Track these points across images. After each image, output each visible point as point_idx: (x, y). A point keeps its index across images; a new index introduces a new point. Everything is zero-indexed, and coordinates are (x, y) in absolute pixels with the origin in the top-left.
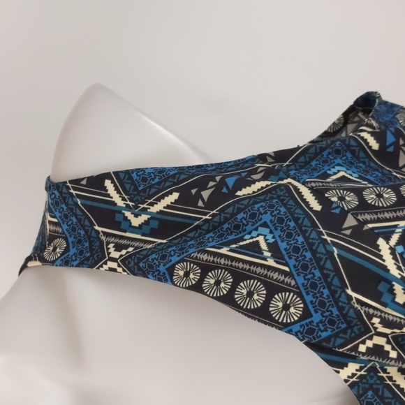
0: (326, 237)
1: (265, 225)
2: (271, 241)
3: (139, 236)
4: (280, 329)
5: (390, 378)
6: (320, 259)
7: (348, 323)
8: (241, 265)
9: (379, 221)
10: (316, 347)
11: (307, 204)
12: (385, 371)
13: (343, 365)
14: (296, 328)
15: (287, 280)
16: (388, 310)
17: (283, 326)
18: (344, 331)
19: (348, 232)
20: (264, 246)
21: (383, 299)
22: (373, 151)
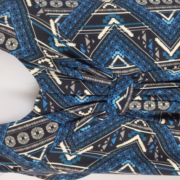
0: (29, 16)
1: (8, 11)
2: (9, 16)
4: (9, 53)
5: (51, 76)
6: (25, 25)
7: (35, 52)
9: (53, 12)
10: (22, 60)
11: (26, 3)
12: (49, 73)
13: (32, 69)
14: (14, 52)
15: (13, 33)
16: (51, 48)
17: (10, 52)
18: (33, 55)
19: (38, 15)
20: (6, 19)
21: (50, 44)
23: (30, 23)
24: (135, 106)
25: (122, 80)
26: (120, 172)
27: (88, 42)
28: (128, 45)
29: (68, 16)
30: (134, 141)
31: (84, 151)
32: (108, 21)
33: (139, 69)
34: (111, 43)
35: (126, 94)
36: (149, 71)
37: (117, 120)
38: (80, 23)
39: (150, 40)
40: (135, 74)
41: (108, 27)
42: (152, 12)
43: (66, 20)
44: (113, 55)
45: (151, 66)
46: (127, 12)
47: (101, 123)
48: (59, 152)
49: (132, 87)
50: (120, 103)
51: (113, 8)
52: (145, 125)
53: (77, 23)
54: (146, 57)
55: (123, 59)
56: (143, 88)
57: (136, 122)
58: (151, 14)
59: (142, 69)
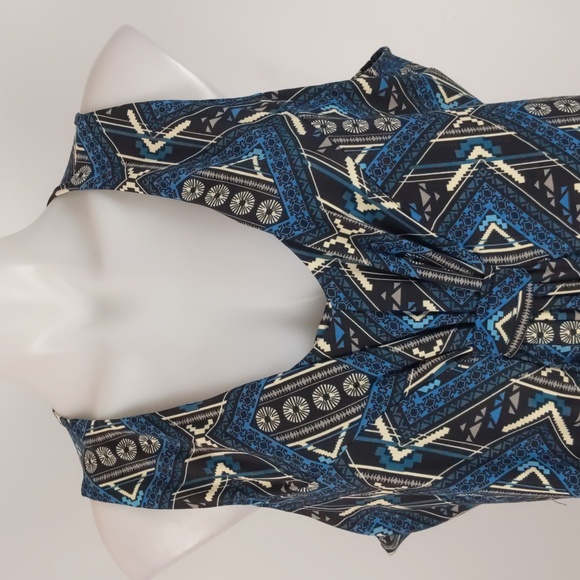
0: (304, 154)
1: (259, 147)
2: (262, 158)
3: (155, 161)
4: (263, 229)
5: (350, 273)
6: (298, 171)
7: (317, 224)
8: (237, 180)
9: (350, 143)
10: (289, 243)
11: (295, 130)
12: (346, 267)
13: (312, 259)
14: (275, 228)
15: (272, 189)
16: (350, 215)
17: (265, 227)
18: (314, 231)
19: (322, 151)
20: (255, 162)
21: (347, 206)
22: (367, 95)
23: (307, 166)
24: (540, 335)
25: (506, 277)
26: (514, 486)
27: (425, 198)
28: (513, 200)
29: (381, 147)
30: (542, 417)
31: (430, 439)
32: (468, 153)
33: (542, 251)
34: (476, 197)
35: (516, 306)
36: (566, 256)
37: (501, 368)
38: (408, 160)
39: (563, 189)
40: (535, 263)
41: (469, 165)
42: (563, 130)
43: (378, 156)
44: (481, 224)
45: (570, 243)
46: (508, 133)
47: (465, 374)
48: (375, 440)
49: (530, 291)
50: (504, 326)
51: (475, 125)
52: (566, 380)
53: (402, 161)
54: (556, 226)
55: (505, 230)
56: (556, 293)
57: (544, 374)
58: (561, 133)
59: (550, 252)
